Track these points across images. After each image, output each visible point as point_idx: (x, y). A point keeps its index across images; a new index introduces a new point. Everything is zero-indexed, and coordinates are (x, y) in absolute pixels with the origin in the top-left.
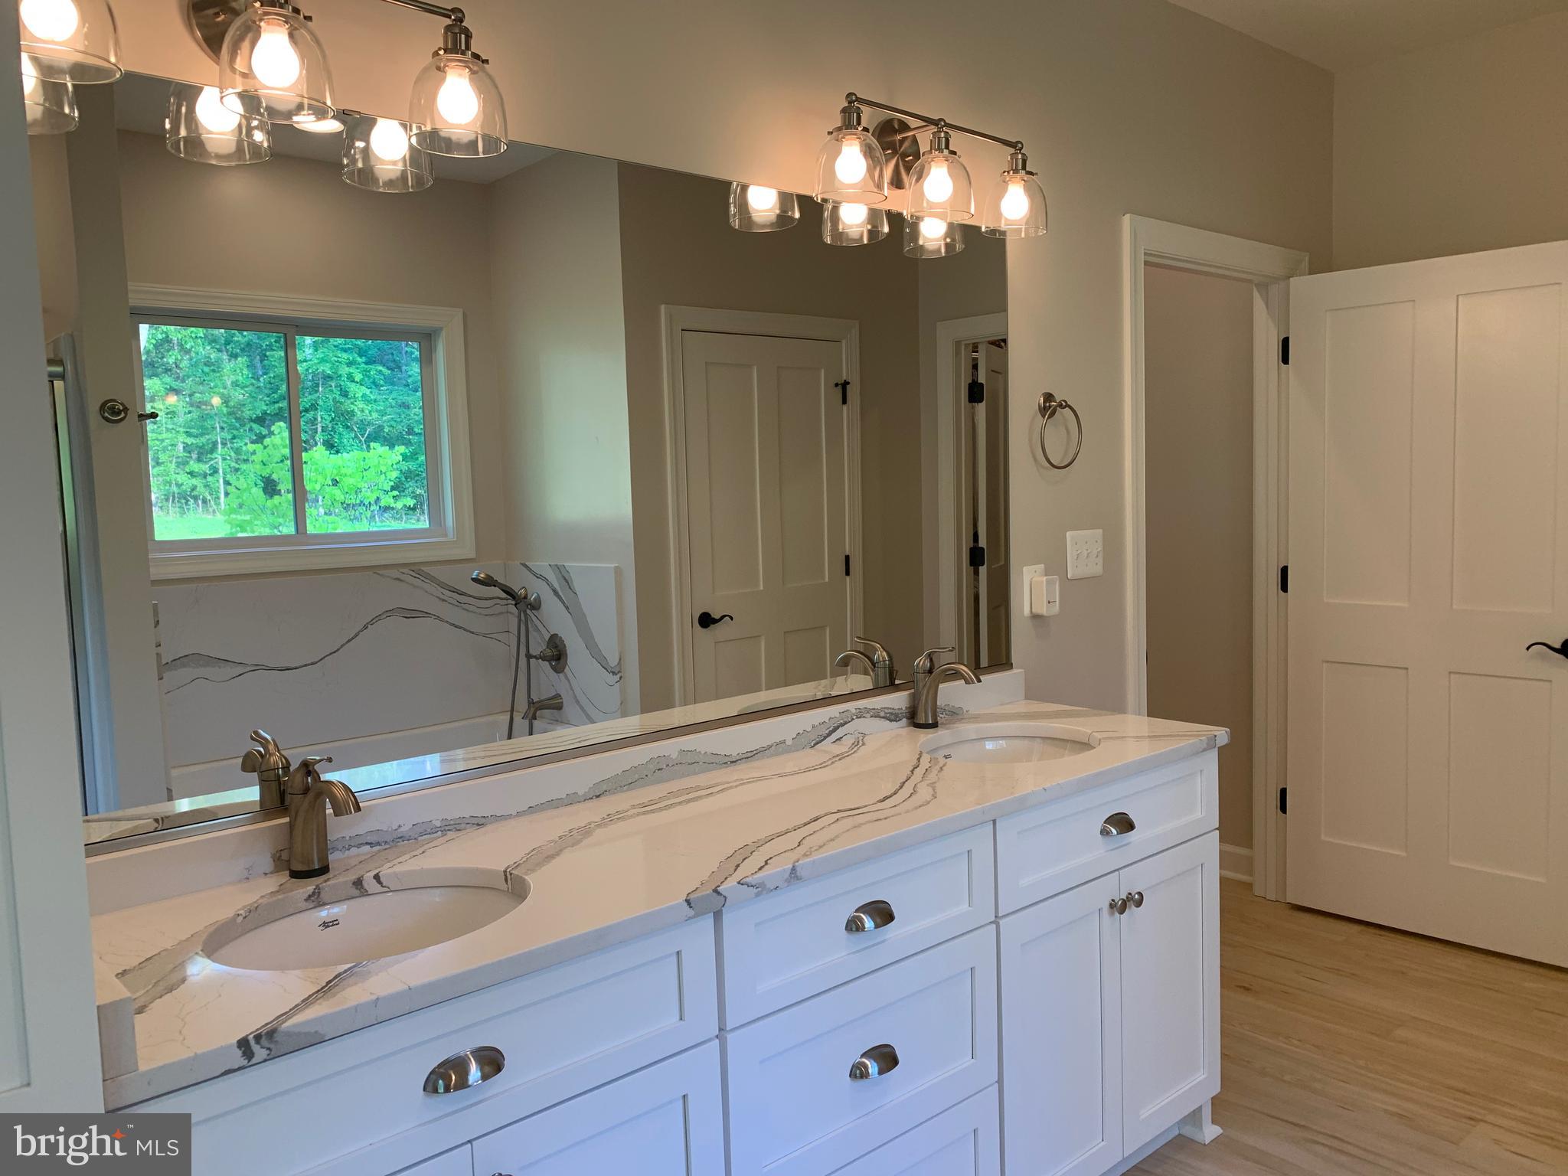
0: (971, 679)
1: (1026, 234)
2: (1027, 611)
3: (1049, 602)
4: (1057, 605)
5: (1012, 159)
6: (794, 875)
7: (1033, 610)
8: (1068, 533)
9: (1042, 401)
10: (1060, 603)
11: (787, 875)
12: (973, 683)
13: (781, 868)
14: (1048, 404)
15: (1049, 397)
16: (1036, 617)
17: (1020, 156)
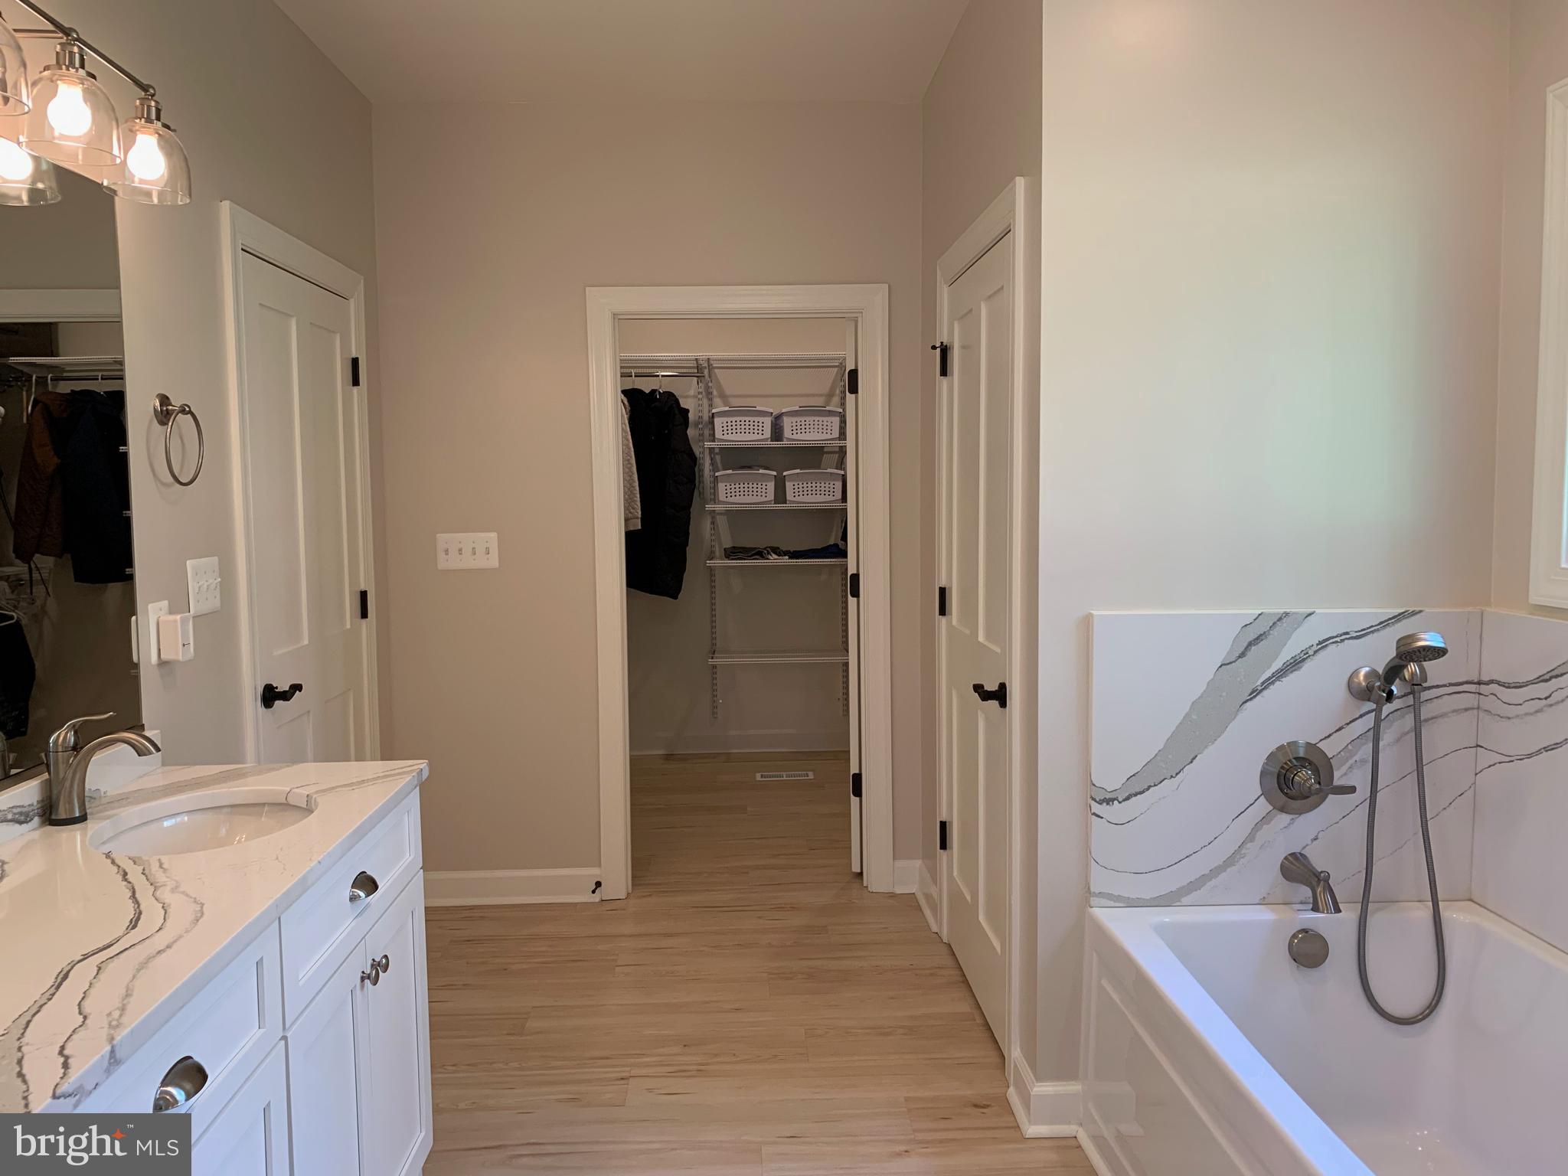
0: (146, 748)
1: (159, 199)
2: (154, 659)
3: (184, 645)
4: (192, 650)
5: (142, 104)
6: (114, 1060)
7: (163, 656)
8: (188, 562)
9: (158, 404)
10: (195, 644)
11: (106, 1063)
12: (150, 753)
13: (100, 1055)
14: (165, 409)
15: (164, 400)
16: (163, 664)
17: (153, 104)
